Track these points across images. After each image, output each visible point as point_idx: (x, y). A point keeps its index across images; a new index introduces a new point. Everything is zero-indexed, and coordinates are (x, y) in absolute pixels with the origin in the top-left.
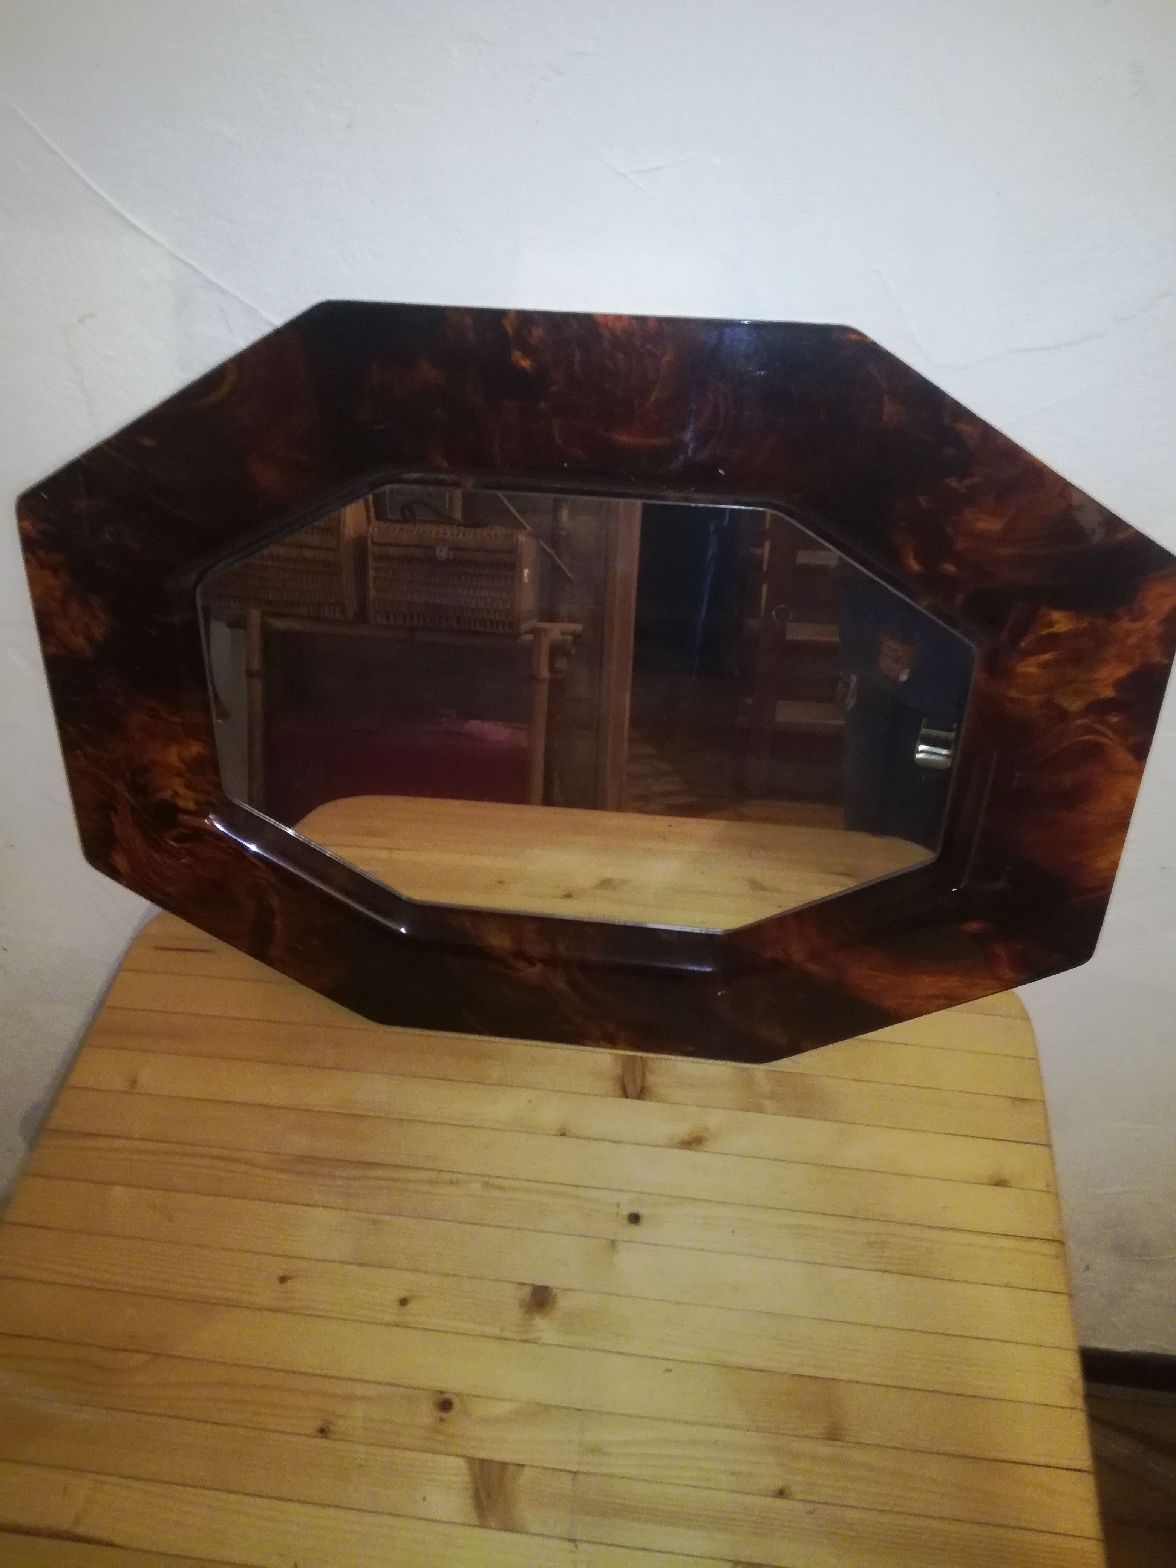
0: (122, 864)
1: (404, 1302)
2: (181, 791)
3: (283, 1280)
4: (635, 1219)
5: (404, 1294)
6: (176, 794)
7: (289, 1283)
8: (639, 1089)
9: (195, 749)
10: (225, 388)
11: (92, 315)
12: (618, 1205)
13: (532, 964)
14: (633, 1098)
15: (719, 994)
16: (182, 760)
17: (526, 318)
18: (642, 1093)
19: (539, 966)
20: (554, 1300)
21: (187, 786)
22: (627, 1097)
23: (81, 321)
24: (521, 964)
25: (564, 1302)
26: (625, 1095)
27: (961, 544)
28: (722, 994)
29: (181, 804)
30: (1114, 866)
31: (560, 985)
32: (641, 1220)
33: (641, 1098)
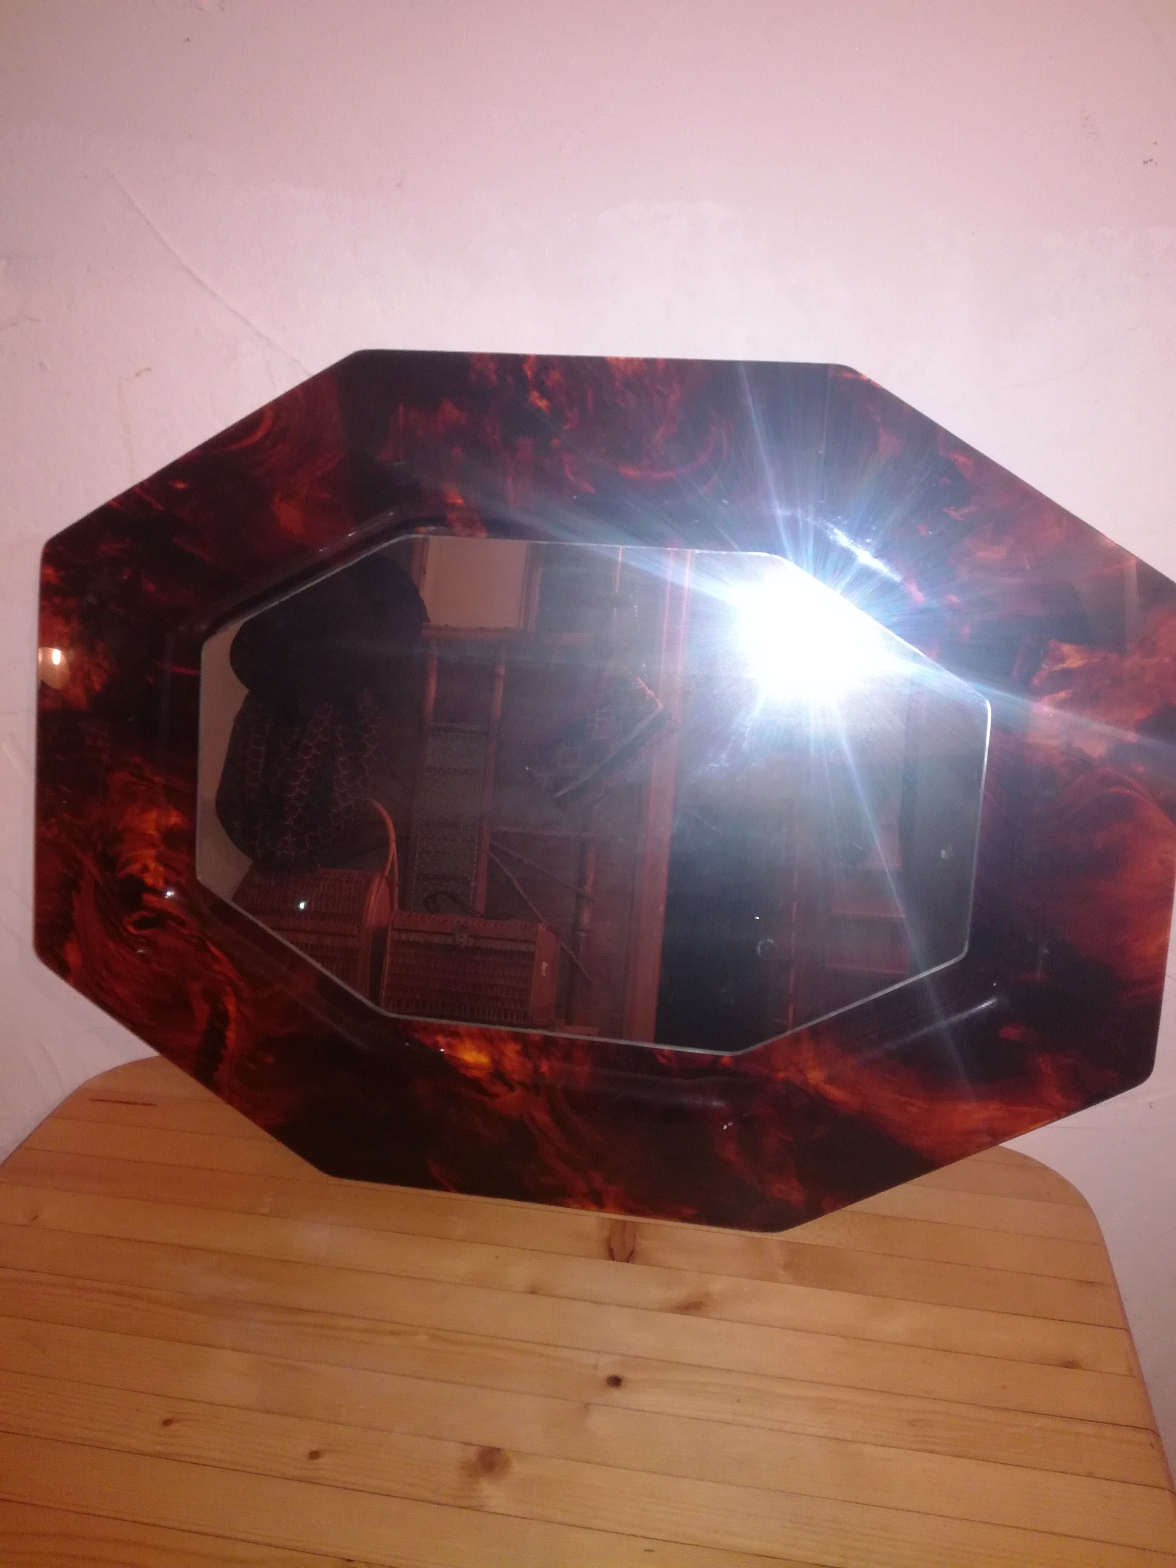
0: (73, 956)
1: (314, 1455)
2: (152, 865)
3: (167, 1423)
4: (616, 1382)
5: (315, 1448)
6: (145, 869)
7: (174, 1427)
8: (628, 1254)
9: (174, 819)
10: (260, 433)
11: (149, 369)
12: (596, 1367)
13: (512, 1089)
14: (621, 1261)
15: (725, 1127)
16: (157, 829)
17: (545, 363)
18: (630, 1257)
19: (518, 1091)
20: (506, 1463)
21: (159, 859)
22: (613, 1259)
23: (138, 375)
24: (499, 1089)
25: (518, 1468)
26: (612, 1256)
28: (728, 1127)
29: (149, 880)
31: (543, 1117)
32: (623, 1384)
33: (630, 1261)
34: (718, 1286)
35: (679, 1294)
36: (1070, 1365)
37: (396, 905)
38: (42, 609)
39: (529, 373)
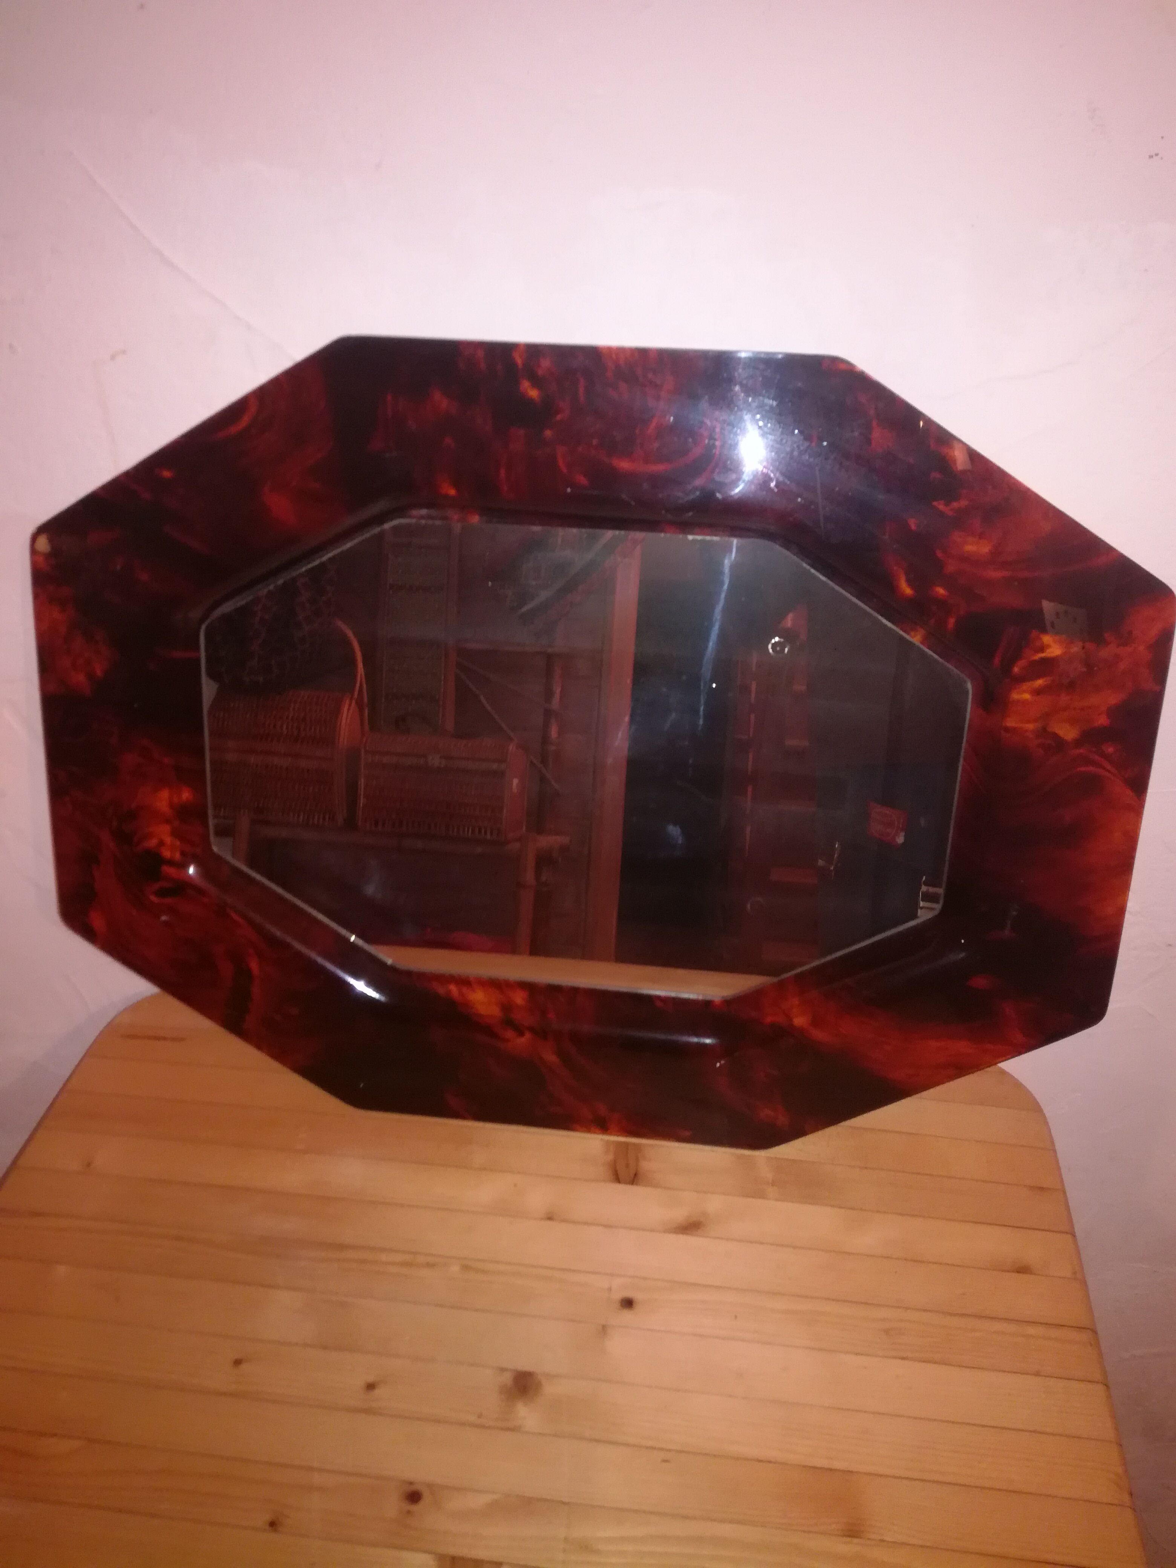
1: (371, 1387)
2: (168, 840)
3: (238, 1362)
4: (628, 1303)
5: (371, 1379)
6: (162, 843)
7: (244, 1367)
8: (632, 1176)
9: (186, 795)
10: (245, 421)
11: (124, 352)
12: (610, 1289)
13: (521, 1034)
14: (626, 1183)
15: (718, 1065)
16: (171, 805)
17: (535, 351)
18: (635, 1179)
19: (528, 1035)
20: (539, 1385)
21: (175, 833)
22: (619, 1182)
23: (113, 357)
24: (509, 1034)
25: (550, 1389)
26: (617, 1178)
27: (951, 567)
28: (720, 1065)
29: (167, 854)
30: (1121, 911)
31: (550, 1057)
32: (634, 1305)
33: (634, 1183)
34: (714, 1204)
35: (680, 1214)
36: (1023, 1269)
37: (367, 727)
38: (36, 596)
39: (519, 361)
